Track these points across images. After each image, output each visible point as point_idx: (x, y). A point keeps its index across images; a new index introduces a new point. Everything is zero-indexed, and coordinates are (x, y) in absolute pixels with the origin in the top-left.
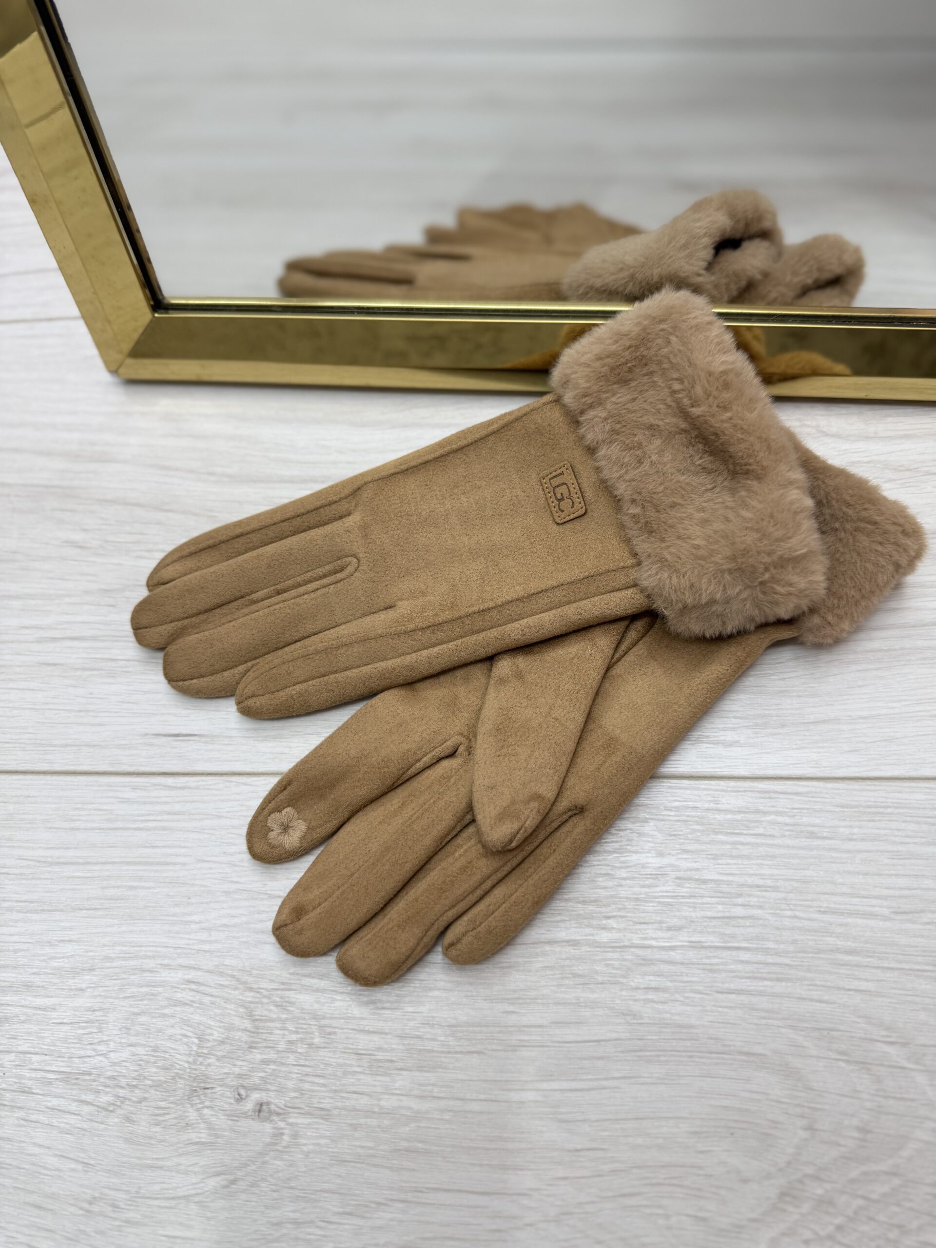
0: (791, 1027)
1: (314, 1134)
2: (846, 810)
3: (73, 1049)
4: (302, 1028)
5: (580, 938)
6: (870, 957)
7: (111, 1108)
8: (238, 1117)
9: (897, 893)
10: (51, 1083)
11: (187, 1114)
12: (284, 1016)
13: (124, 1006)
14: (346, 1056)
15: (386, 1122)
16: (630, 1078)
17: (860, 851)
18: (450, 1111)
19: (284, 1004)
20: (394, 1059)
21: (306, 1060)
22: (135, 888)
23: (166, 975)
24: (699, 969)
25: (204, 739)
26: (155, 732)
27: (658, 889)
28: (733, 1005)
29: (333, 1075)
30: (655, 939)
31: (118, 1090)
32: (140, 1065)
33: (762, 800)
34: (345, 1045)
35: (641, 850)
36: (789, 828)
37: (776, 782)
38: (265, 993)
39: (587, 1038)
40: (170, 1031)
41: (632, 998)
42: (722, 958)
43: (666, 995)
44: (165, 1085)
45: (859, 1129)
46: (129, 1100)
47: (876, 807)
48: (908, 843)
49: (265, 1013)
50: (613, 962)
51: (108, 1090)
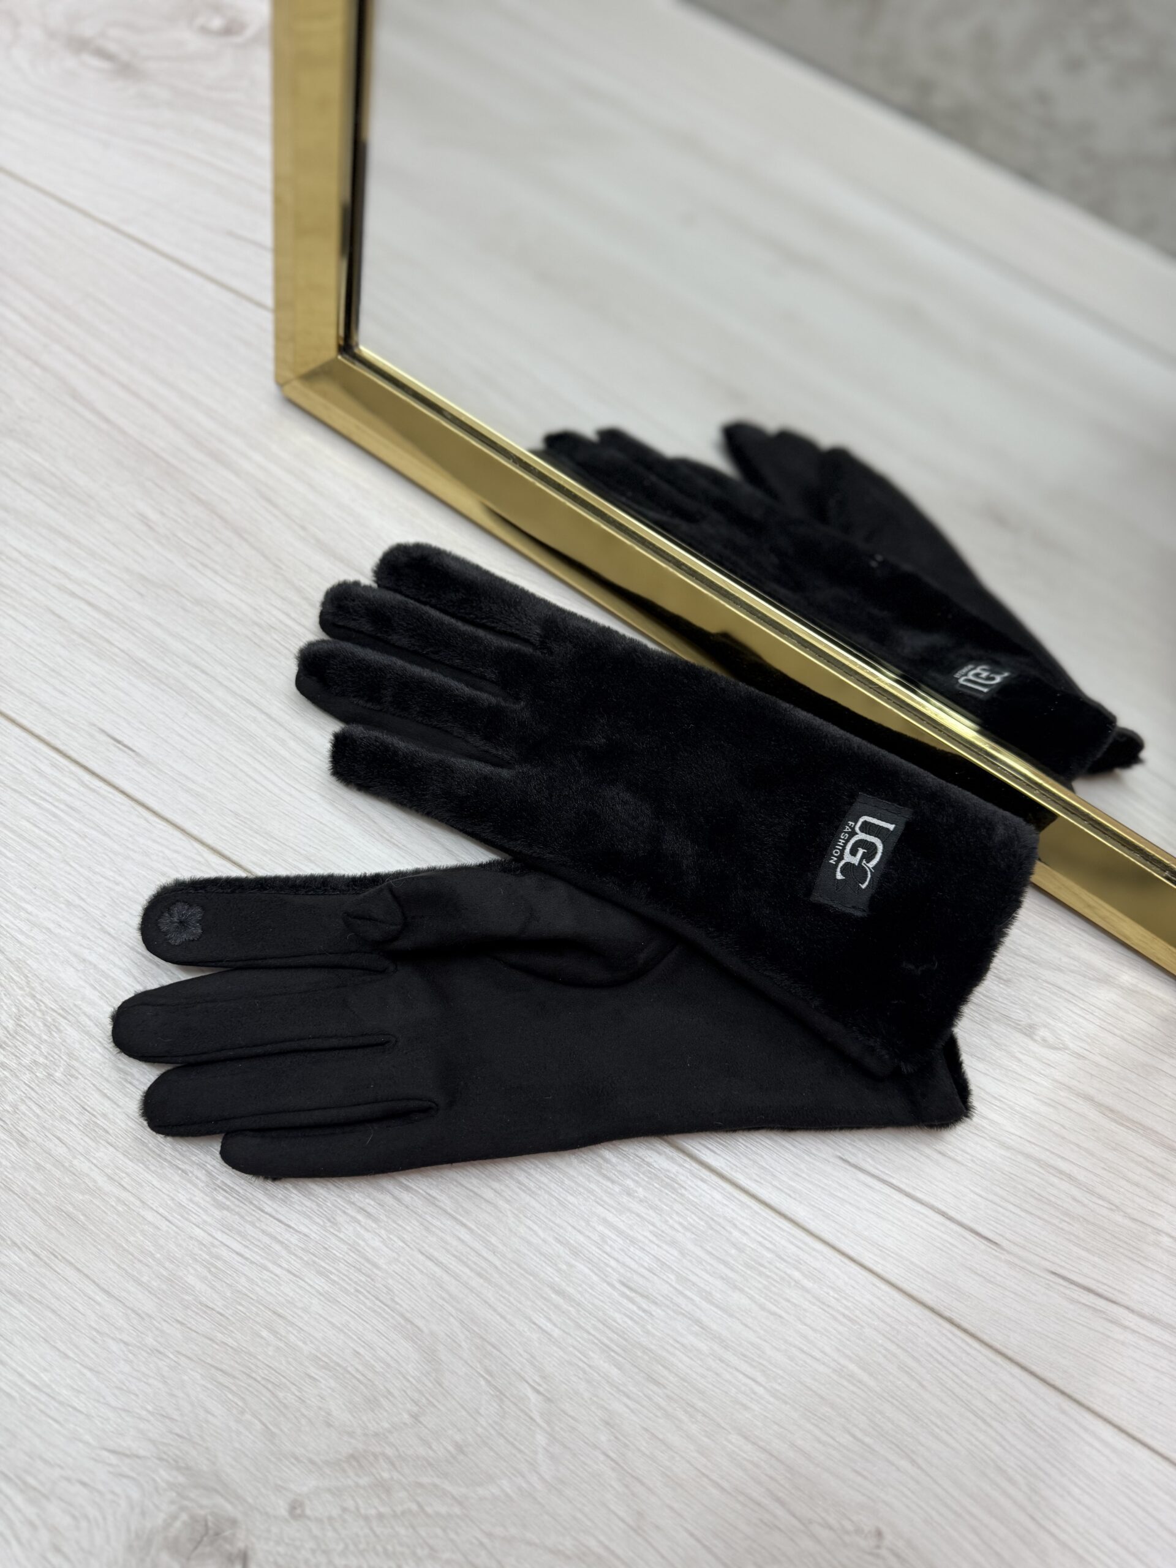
0: (462, 1322)
4: (52, 1057)
6: (573, 1306)
9: (637, 1267)
14: (73, 1103)
15: (67, 1180)
16: (294, 1275)
18: (126, 1205)
25: (138, 759)
26: (102, 727)
28: (425, 1271)
29: (51, 1113)
34: (78, 1094)
38: (43, 1008)
45: (457, 1446)
48: (678, 1231)
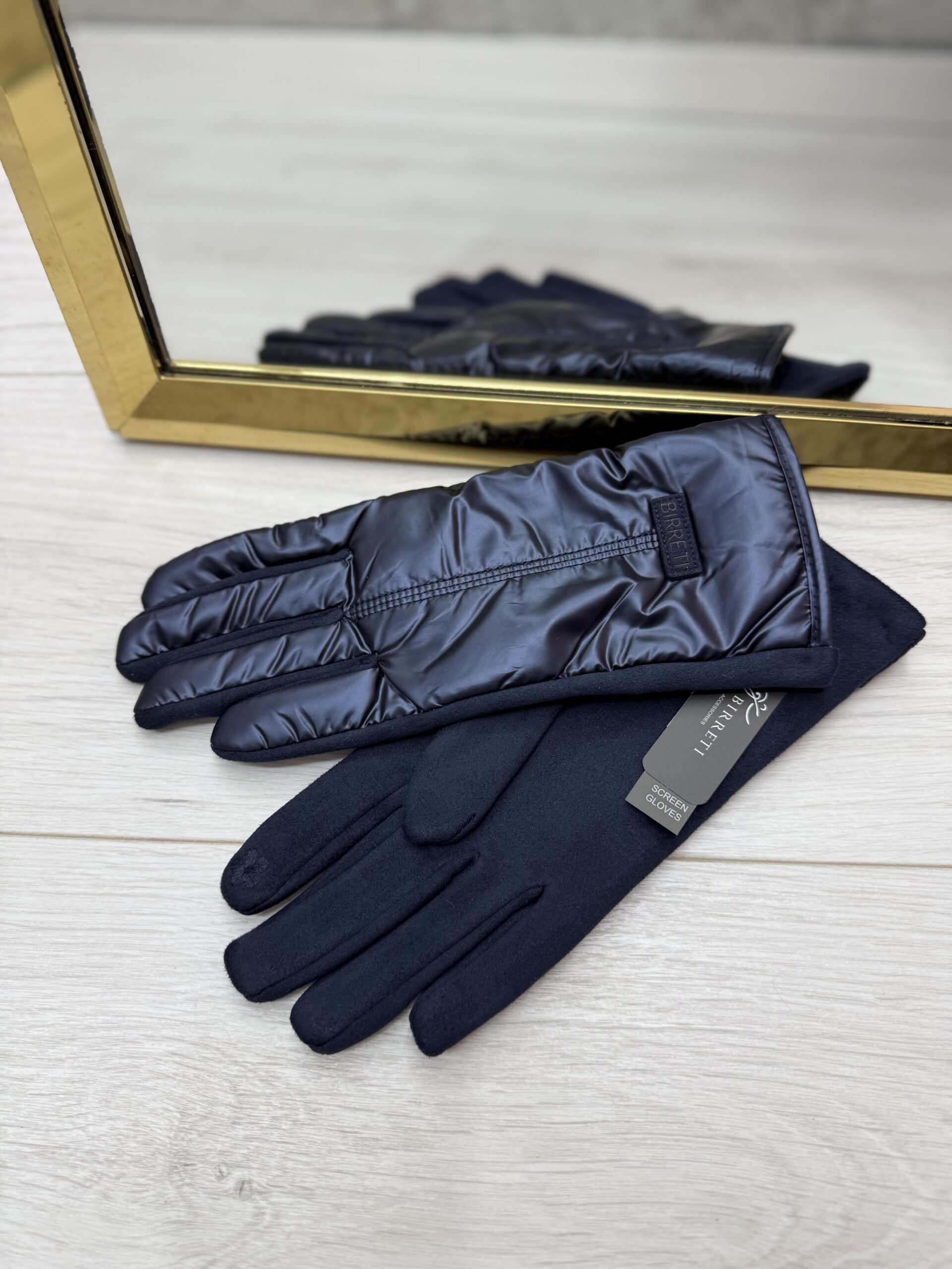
0: (777, 1112)
1: (296, 1214)
2: (833, 894)
3: (50, 1123)
4: (287, 1104)
5: (570, 1018)
6: (855, 1042)
7: (87, 1184)
8: (219, 1195)
9: (881, 979)
10: (26, 1157)
11: (166, 1192)
12: (268, 1091)
13: (105, 1078)
14: (331, 1133)
15: (370, 1203)
16: (616, 1161)
17: (846, 936)
18: (434, 1192)
19: (269, 1079)
20: (380, 1137)
21: (290, 1137)
22: (120, 955)
23: (149, 1047)
24: (687, 1051)
25: (194, 806)
26: (145, 796)
27: (648, 970)
28: (720, 1089)
29: (317, 1154)
30: (644, 1020)
31: (95, 1165)
32: (119, 1140)
33: (752, 883)
34: (330, 1123)
35: (631, 931)
36: (777, 911)
37: (765, 865)
38: (250, 1067)
39: (574, 1119)
40: (151, 1105)
41: (621, 1079)
42: (710, 1041)
43: (654, 1078)
44: (144, 1161)
45: (843, 1217)
46: (107, 1175)
47: (863, 892)
48: (893, 930)
49: (250, 1087)
50: (601, 1043)
51: (85, 1165)
